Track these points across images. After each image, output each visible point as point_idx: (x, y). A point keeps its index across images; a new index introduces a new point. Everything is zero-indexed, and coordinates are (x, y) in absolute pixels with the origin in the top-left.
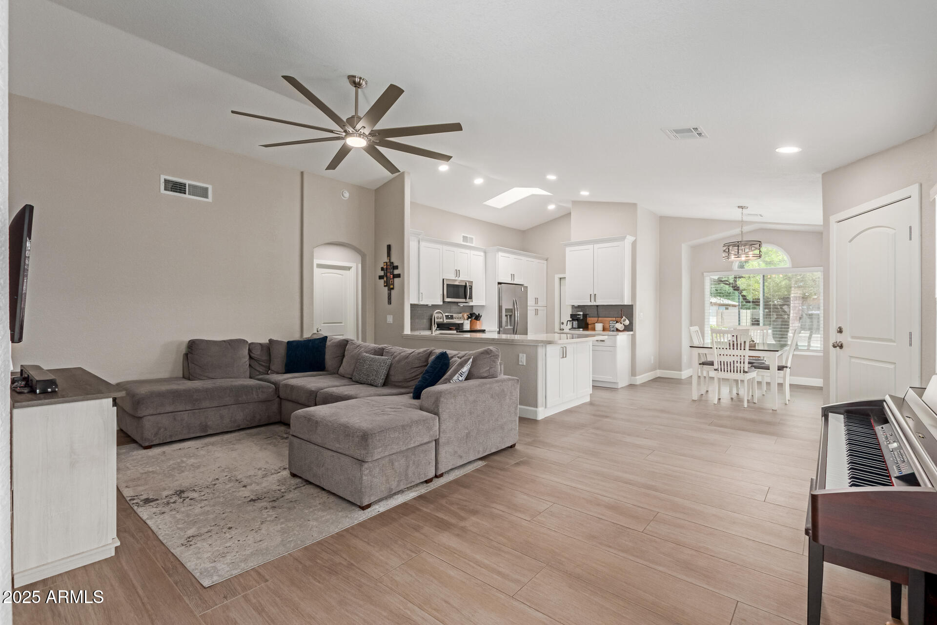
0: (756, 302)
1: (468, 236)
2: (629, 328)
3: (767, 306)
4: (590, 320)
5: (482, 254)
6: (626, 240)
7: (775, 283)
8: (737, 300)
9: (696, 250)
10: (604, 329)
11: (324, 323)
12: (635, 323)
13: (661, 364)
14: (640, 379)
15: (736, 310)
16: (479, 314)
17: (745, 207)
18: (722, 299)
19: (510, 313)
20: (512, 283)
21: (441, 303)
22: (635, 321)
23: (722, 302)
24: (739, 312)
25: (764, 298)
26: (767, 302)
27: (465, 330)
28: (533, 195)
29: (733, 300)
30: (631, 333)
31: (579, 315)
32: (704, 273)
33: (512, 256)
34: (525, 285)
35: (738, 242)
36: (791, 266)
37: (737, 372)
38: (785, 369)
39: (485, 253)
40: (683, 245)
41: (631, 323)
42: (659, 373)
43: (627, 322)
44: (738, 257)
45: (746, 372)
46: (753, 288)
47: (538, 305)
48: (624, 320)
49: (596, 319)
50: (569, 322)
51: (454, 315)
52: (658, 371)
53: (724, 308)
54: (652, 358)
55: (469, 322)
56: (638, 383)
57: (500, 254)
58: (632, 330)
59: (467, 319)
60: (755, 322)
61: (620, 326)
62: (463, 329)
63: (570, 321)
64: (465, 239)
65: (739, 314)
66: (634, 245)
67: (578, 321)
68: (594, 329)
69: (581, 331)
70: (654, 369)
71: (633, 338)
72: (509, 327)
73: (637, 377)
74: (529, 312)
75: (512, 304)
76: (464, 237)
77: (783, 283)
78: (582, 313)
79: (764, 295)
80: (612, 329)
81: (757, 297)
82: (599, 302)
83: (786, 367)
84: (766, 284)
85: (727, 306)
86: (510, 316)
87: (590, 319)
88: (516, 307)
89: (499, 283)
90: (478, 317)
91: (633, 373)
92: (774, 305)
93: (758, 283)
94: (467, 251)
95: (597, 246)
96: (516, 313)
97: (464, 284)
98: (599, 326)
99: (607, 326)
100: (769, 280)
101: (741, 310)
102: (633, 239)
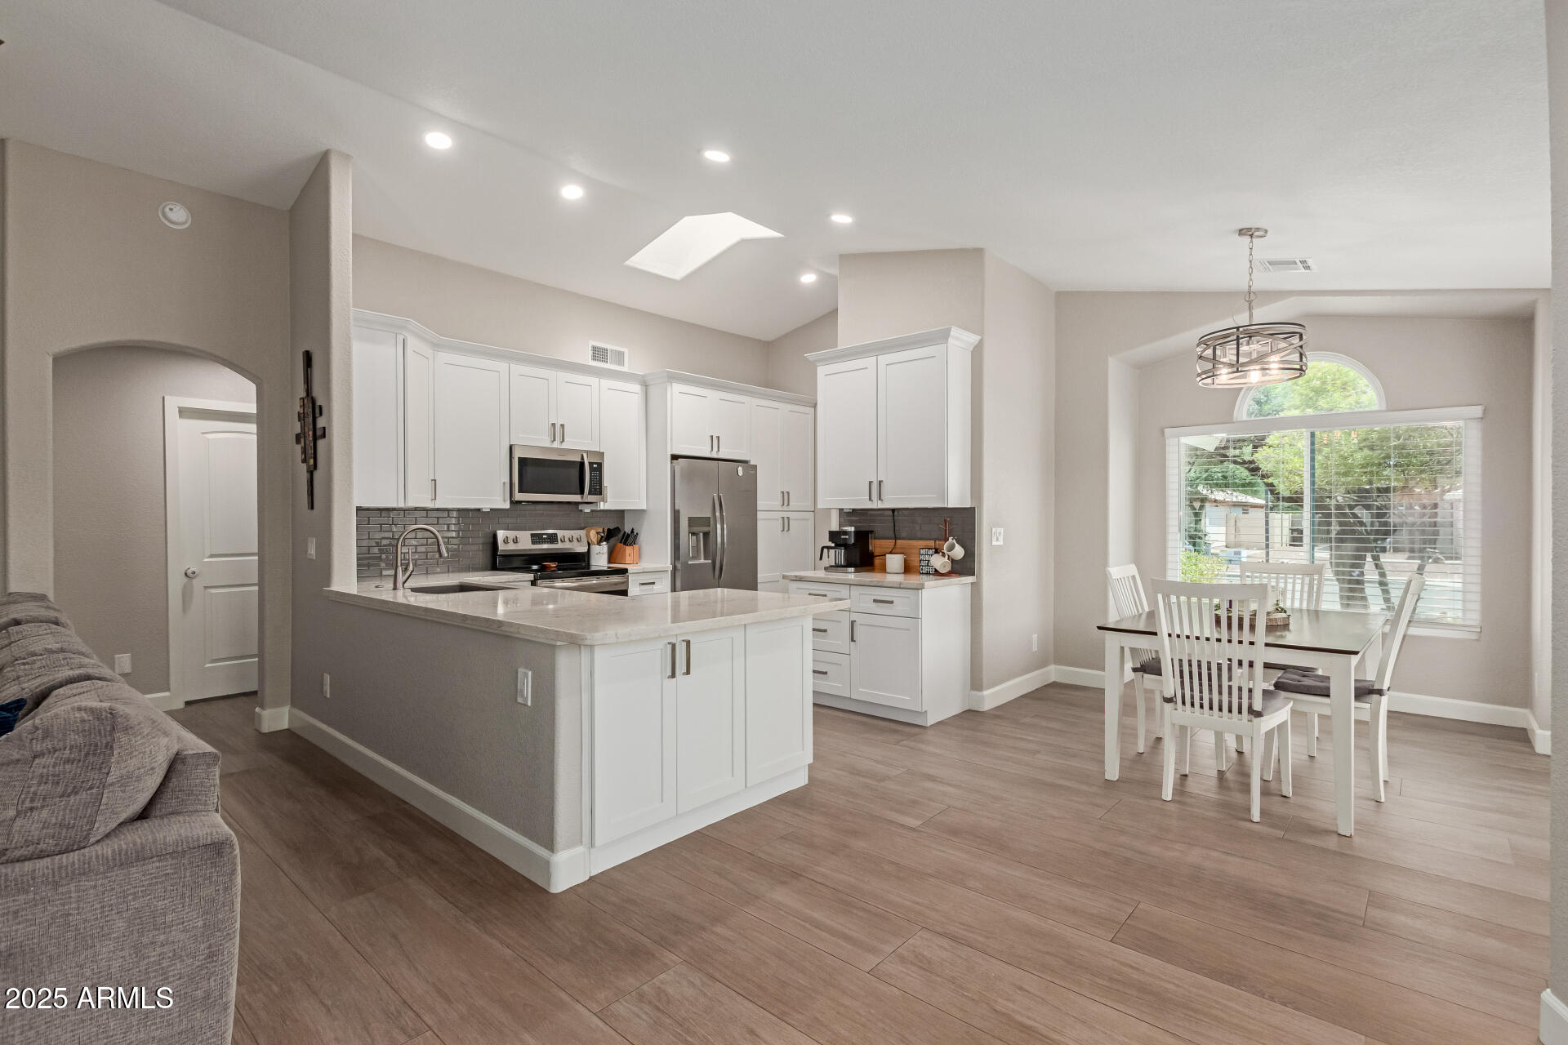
0: (1295, 500)
1: (609, 347)
2: (964, 567)
3: (1319, 506)
4: (876, 546)
5: (637, 388)
6: (950, 340)
7: (1341, 456)
8: (1264, 496)
9: (1147, 373)
10: (908, 569)
11: (212, 556)
12: (980, 555)
13: (1059, 649)
14: (992, 697)
15: (1261, 513)
16: (632, 531)
17: (1258, 229)
18: (1235, 494)
19: (702, 528)
20: (715, 456)
21: (507, 506)
22: (980, 546)
23: (1235, 500)
24: (1267, 517)
25: (1313, 491)
26: (1322, 498)
27: (593, 568)
28: (743, 242)
29: (1255, 493)
30: (970, 579)
31: (845, 533)
32: (1166, 430)
33: (713, 395)
34: (752, 463)
35: (1238, 328)
36: (1384, 407)
37: (1230, 711)
38: (1375, 697)
39: (646, 386)
40: (1110, 359)
41: (970, 554)
42: (1054, 673)
43: (959, 552)
44: (1238, 371)
45: (1259, 714)
46: (1290, 467)
47: (791, 508)
48: (951, 548)
49: (891, 543)
50: (825, 550)
51: (560, 533)
52: (1052, 667)
53: (1240, 510)
54: (1035, 636)
55: (604, 547)
56: (987, 706)
57: (677, 388)
58: (971, 572)
59: (599, 543)
60: (1296, 539)
61: (939, 562)
62: (589, 565)
63: (829, 548)
64: (599, 354)
65: (1267, 523)
66: (977, 353)
67: (845, 549)
68: (883, 569)
69: (851, 575)
70: (1042, 663)
71: (976, 589)
72: (702, 561)
73: (986, 693)
74: (762, 527)
75: (711, 503)
76: (594, 349)
77: (1359, 456)
78: (853, 529)
79: (1313, 483)
80: (925, 569)
81: (1296, 488)
82: (892, 500)
83: (1380, 692)
84: (1319, 457)
85: (1245, 507)
86: (706, 535)
87: (877, 542)
88: (718, 514)
89: (674, 457)
90: (630, 539)
91: (976, 682)
92: (1338, 507)
93: (1301, 457)
94: (593, 381)
95: (884, 359)
96: (719, 526)
97: (579, 460)
98: (894, 561)
99: (914, 561)
100: (1326, 450)
101: (1271, 515)
102: (974, 339)
